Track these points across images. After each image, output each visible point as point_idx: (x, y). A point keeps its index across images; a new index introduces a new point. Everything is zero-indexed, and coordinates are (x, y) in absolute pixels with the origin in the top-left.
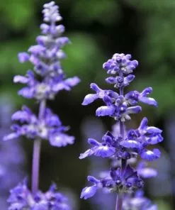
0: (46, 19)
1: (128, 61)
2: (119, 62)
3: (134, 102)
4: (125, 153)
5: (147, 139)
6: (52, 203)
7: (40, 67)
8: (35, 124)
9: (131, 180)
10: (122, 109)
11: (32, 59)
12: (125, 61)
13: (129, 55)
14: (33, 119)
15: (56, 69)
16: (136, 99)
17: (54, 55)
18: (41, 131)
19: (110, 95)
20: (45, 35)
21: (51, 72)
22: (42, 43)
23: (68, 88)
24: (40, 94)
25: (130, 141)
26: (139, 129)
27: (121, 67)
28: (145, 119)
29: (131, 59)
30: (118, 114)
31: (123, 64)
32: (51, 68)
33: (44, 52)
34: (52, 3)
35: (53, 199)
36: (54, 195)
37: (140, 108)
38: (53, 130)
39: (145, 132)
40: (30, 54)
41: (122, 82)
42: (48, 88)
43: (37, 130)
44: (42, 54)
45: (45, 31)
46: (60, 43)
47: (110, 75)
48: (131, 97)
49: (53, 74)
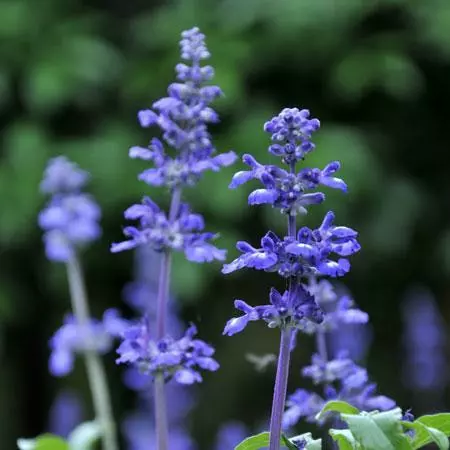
0: (185, 56)
1: (303, 120)
2: (289, 120)
3: (311, 184)
4: (295, 265)
5: (334, 246)
6: (188, 355)
7: (173, 134)
8: (163, 226)
9: (304, 308)
10: (291, 194)
11: (161, 121)
12: (298, 119)
13: (306, 111)
14: (161, 219)
15: (199, 139)
16: (314, 179)
17: (196, 115)
18: (172, 239)
19: (272, 173)
20: (182, 82)
21: (191, 142)
22: (176, 94)
23: (216, 168)
24: (172, 178)
25: (302, 245)
26: (320, 229)
27: (292, 129)
28: (330, 214)
29: (309, 118)
30: (284, 203)
31: (295, 125)
32: (191, 135)
33: (180, 108)
34: (196, 29)
35: (190, 350)
36: (192, 344)
37: (323, 195)
38: (191, 236)
39: (329, 234)
40: (157, 112)
41: (293, 152)
42: (185, 169)
43: (166, 237)
44: (176, 113)
45: (182, 76)
46: (206, 95)
47: (276, 141)
48: (306, 177)
49: (193, 146)
